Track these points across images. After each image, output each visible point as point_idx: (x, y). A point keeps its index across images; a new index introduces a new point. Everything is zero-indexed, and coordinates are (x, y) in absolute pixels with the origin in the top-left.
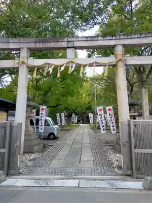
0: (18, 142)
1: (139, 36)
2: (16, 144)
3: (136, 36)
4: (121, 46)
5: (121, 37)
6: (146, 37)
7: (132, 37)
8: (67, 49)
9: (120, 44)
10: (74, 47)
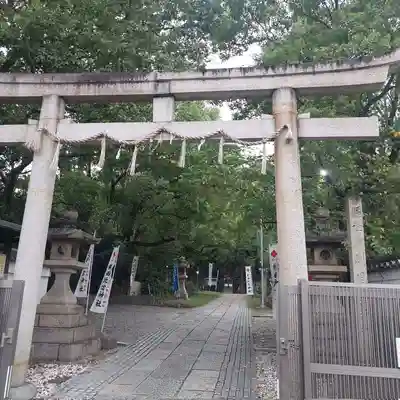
0: (11, 330)
1: (335, 67)
2: (4, 336)
3: (328, 67)
4: (288, 93)
5: (288, 71)
6: (352, 69)
7: (316, 70)
8: (155, 100)
9: (286, 88)
10: (170, 95)
